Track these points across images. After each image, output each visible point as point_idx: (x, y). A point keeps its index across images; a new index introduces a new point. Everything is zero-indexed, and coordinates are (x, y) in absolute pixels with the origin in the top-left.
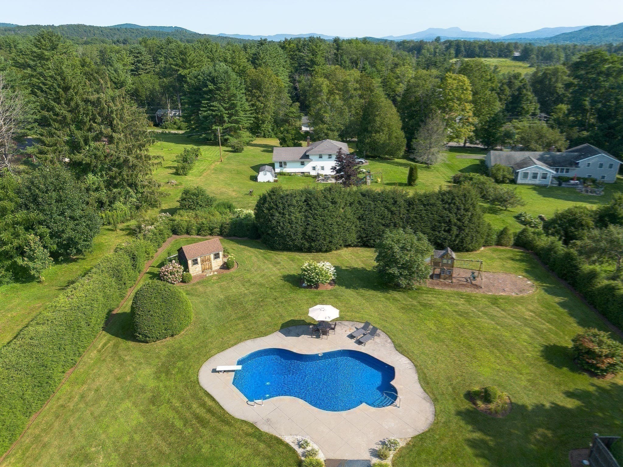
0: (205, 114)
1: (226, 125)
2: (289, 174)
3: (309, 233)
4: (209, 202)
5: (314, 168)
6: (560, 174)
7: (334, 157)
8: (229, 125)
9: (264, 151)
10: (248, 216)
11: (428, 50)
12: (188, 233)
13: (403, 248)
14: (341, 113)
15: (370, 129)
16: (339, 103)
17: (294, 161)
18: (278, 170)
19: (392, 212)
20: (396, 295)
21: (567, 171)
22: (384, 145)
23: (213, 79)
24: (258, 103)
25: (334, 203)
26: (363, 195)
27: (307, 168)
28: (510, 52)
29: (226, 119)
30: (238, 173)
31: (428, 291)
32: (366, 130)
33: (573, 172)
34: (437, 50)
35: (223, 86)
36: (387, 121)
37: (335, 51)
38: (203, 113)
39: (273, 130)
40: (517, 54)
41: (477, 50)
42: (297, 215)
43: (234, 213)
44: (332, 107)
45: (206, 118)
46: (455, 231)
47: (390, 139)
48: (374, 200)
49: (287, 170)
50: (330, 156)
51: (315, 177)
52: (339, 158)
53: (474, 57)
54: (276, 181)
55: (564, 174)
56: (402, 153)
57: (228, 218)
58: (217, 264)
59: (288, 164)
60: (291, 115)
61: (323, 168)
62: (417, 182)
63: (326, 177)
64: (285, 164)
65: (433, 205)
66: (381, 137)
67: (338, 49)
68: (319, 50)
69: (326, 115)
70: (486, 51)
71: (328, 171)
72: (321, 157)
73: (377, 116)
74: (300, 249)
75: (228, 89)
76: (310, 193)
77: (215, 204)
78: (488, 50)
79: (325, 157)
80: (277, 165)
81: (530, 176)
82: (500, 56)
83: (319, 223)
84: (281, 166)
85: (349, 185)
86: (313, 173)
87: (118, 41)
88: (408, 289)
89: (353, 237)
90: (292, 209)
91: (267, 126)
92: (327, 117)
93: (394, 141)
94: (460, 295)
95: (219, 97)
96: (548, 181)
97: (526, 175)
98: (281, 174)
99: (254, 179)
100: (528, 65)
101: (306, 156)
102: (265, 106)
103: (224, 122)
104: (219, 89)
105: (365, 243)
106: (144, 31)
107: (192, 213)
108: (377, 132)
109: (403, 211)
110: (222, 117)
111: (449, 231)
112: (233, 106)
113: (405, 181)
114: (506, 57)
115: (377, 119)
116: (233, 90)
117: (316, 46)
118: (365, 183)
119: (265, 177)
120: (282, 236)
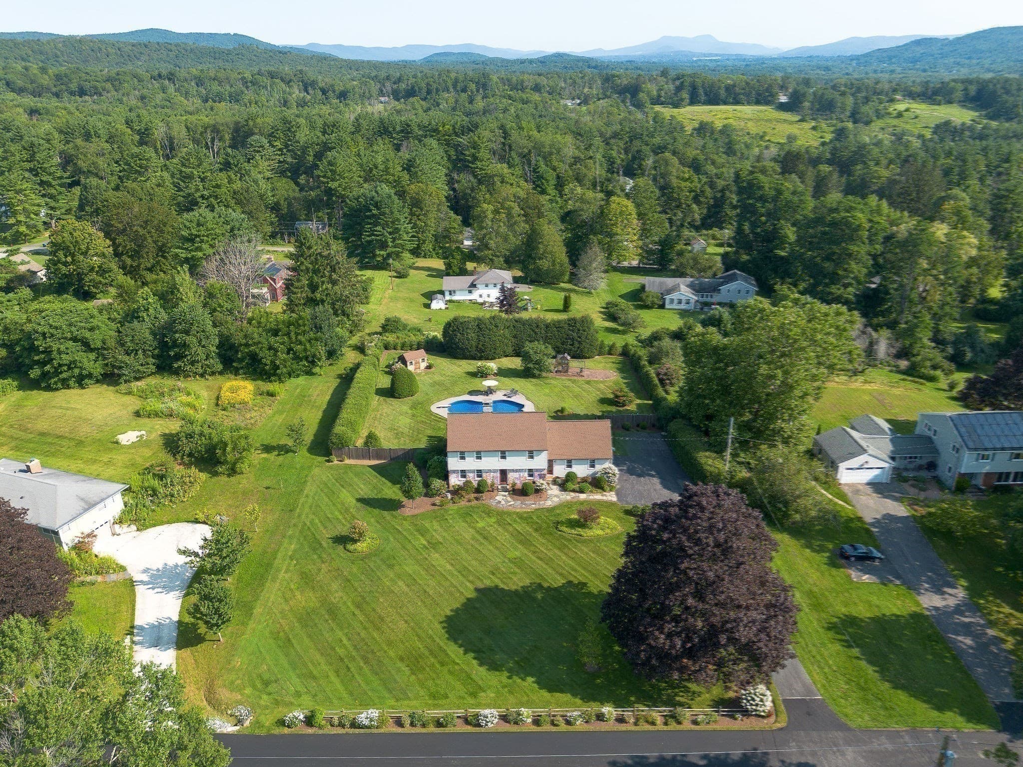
0: (368, 238)
1: (389, 250)
2: (458, 302)
3: (480, 346)
4: (405, 326)
5: (481, 296)
6: (705, 299)
7: (499, 286)
8: (394, 250)
9: (429, 276)
10: (435, 337)
11: (648, 93)
12: (395, 349)
13: (535, 352)
14: (506, 239)
15: (533, 255)
16: (503, 229)
17: (461, 290)
18: (448, 297)
19: (536, 333)
20: (533, 380)
21: (712, 297)
22: (548, 272)
23: (377, 203)
24: (418, 222)
25: (496, 326)
26: (516, 321)
27: (475, 296)
28: (773, 95)
29: (390, 244)
30: (412, 301)
31: (552, 378)
32: (530, 256)
33: (716, 298)
34: (663, 93)
35: (387, 211)
36: (550, 248)
37: (503, 140)
38: (366, 238)
39: (434, 250)
40: (783, 99)
41: (722, 92)
42: (472, 335)
43: (424, 335)
44: (497, 233)
45: (370, 242)
46: (577, 345)
47: (554, 265)
48: (524, 324)
49: (455, 298)
50: (495, 285)
51: (482, 304)
52: (503, 290)
53: (718, 104)
54: (447, 308)
55: (709, 300)
56: (567, 278)
57: (421, 338)
58: (423, 365)
59: (457, 293)
60: (452, 231)
61: (489, 296)
62: (571, 308)
63: (492, 305)
64: (454, 292)
65: (562, 327)
66: (544, 264)
67: (505, 138)
68: (482, 143)
69: (492, 242)
70: (737, 95)
71: (492, 299)
72: (487, 286)
73: (539, 243)
74: (474, 358)
75: (392, 213)
76: (480, 320)
77: (408, 328)
78: (739, 94)
79: (491, 286)
80: (447, 293)
81: (676, 301)
82: (758, 103)
83: (487, 340)
84: (450, 294)
85: (511, 312)
86: (480, 300)
87: (160, 76)
88: (539, 377)
89: (510, 350)
90: (469, 331)
91: (428, 246)
92: (492, 244)
93: (558, 267)
94: (570, 380)
95: (382, 222)
96: (691, 306)
97: (672, 301)
98: (450, 301)
99: (428, 306)
100: (797, 118)
101: (473, 285)
102: (426, 225)
103: (387, 246)
104: (384, 214)
105: (517, 355)
106: (189, 48)
107: (394, 335)
108: (540, 259)
109: (543, 332)
110: (386, 241)
111: (572, 345)
112: (397, 230)
113: (561, 307)
114: (767, 103)
115: (541, 246)
116: (396, 214)
117: (479, 137)
118: (526, 309)
119: (438, 304)
120: (462, 349)
